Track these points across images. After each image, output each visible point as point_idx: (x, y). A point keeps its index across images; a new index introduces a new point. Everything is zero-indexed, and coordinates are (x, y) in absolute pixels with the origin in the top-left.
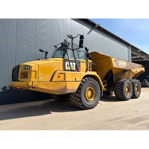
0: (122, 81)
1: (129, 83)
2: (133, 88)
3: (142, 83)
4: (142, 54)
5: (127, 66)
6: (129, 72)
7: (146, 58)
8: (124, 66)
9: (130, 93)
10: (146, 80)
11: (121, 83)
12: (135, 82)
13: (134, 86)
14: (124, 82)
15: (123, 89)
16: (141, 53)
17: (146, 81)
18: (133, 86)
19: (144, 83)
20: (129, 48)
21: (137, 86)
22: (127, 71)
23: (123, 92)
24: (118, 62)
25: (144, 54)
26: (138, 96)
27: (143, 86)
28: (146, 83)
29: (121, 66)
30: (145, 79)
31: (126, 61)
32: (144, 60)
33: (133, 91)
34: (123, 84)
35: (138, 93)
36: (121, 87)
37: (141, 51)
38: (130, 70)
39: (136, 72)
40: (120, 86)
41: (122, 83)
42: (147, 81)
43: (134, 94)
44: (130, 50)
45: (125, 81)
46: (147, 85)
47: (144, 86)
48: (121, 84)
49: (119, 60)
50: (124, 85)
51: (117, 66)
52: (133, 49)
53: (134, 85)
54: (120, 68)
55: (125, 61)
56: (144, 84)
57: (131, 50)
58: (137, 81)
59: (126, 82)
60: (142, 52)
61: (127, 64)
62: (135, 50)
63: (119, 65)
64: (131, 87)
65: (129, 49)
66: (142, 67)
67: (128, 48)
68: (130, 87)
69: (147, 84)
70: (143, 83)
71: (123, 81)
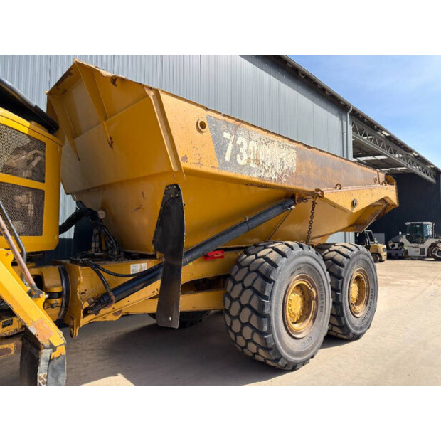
0: (267, 259)
1: (311, 268)
2: (336, 290)
3: (390, 244)
4: (392, 147)
5: (299, 168)
6: (314, 204)
7: (404, 160)
8: (278, 167)
9: (314, 320)
10: (404, 236)
11: (257, 271)
12: (347, 257)
13: (341, 278)
14: (274, 265)
15: (262, 306)
16: (389, 143)
17: (404, 240)
18: (337, 277)
19: (396, 245)
20: (344, 117)
21: (356, 274)
22: (302, 199)
23: (265, 329)
24: (227, 135)
25: (398, 149)
26: (361, 328)
27: (394, 253)
28: (402, 244)
29: (252, 165)
30: (400, 233)
31: (291, 140)
32: (399, 169)
33: (337, 304)
34: (267, 279)
35: (361, 309)
36: (256, 292)
37: (387, 135)
38: (317, 195)
39: (354, 204)
40: (249, 287)
41: (261, 270)
42: (407, 238)
43: (340, 321)
44: (350, 128)
45: (283, 255)
46: (406, 252)
47: (397, 254)
48: (255, 274)
49: (236, 128)
50: (271, 281)
51: (225, 164)
52: (362, 126)
53: (340, 272)
54: (245, 175)
55: (287, 143)
56: (397, 249)
57: (354, 130)
58: (359, 253)
59: (287, 263)
60: (391, 138)
61: (301, 158)
62: (367, 130)
63: (241, 162)
64: (322, 287)
65: (344, 123)
66: (388, 182)
67: (341, 119)
68: (313, 286)
69: (406, 248)
70: (393, 246)
71: (273, 256)
